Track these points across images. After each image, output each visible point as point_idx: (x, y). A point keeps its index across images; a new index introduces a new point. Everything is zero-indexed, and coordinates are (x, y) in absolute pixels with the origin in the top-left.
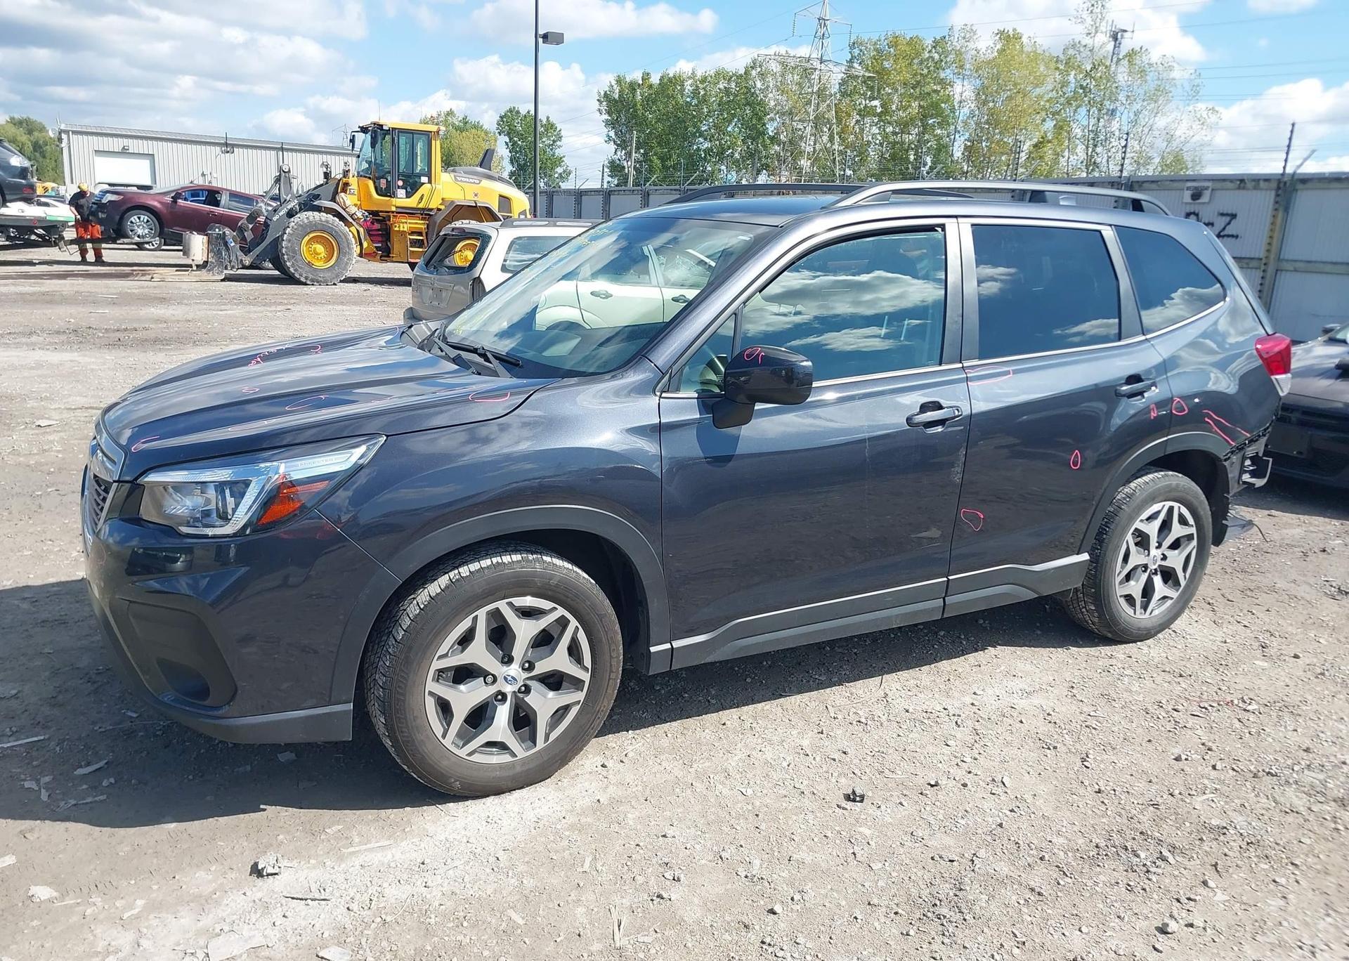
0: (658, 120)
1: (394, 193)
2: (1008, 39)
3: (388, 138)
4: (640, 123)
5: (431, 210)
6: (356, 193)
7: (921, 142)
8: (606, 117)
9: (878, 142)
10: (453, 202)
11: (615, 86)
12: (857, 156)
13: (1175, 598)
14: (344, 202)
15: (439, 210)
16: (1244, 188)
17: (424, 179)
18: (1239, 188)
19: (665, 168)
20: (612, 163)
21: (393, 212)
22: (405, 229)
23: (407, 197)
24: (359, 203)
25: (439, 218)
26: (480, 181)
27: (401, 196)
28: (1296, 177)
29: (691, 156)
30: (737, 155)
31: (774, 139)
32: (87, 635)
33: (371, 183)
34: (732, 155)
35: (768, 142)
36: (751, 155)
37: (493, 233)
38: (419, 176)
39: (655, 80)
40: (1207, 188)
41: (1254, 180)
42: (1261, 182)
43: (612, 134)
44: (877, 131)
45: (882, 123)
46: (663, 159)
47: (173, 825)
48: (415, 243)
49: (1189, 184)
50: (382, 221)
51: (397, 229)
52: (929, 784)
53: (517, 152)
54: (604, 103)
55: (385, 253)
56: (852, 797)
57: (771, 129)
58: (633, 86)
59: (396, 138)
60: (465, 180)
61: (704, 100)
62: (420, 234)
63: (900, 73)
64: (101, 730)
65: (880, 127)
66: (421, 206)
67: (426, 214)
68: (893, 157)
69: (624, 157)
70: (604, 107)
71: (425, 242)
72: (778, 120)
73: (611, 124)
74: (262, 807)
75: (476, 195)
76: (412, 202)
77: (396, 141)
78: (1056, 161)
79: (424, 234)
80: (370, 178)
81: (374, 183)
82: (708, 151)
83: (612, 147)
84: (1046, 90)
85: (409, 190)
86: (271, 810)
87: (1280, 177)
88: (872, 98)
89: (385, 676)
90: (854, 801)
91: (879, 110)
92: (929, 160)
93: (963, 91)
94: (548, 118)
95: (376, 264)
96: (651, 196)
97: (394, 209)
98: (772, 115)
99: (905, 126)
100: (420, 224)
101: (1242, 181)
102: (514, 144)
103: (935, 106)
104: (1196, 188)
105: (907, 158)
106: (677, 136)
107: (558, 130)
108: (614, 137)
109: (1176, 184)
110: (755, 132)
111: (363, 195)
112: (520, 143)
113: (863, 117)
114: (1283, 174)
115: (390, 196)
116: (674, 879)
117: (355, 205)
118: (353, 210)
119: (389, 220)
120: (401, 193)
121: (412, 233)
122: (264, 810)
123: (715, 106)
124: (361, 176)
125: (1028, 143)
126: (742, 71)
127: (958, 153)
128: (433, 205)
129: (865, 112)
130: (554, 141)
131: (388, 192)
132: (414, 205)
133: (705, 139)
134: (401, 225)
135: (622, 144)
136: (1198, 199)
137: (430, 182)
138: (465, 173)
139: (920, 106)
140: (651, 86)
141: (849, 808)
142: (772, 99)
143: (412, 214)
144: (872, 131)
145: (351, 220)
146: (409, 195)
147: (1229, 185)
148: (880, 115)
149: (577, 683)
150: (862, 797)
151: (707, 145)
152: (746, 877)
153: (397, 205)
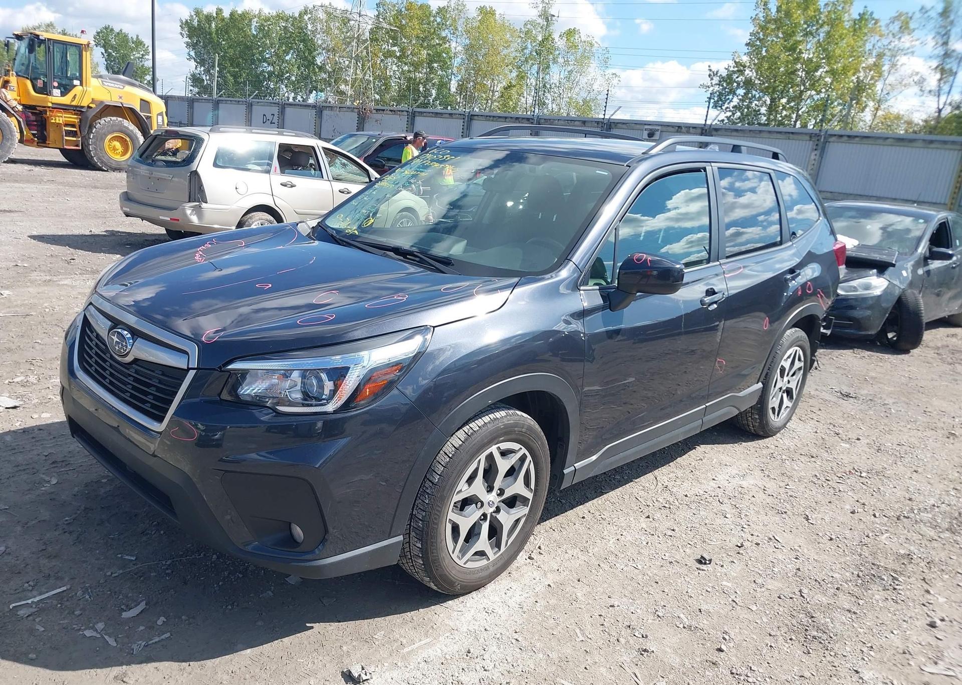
0: (230, 47)
1: (50, 91)
2: (486, 13)
3: (43, 46)
4: (217, 47)
5: (83, 107)
6: (16, 89)
7: (428, 80)
8: (187, 40)
9: (397, 76)
10: (102, 102)
11: (195, 16)
12: (383, 85)
13: (790, 406)
14: (5, 96)
15: (89, 107)
16: (680, 132)
17: (76, 82)
18: (677, 132)
19: (237, 83)
20: (193, 75)
21: (49, 107)
22: (61, 122)
23: (61, 96)
24: (18, 98)
25: (91, 114)
26: (124, 87)
27: (57, 95)
28: (712, 127)
29: (257, 76)
30: (293, 78)
31: (321, 68)
32: (29, 490)
33: (29, 83)
34: (288, 78)
35: (317, 70)
36: (304, 78)
37: (205, 136)
38: (71, 79)
39: (226, 14)
40: (657, 130)
41: (687, 127)
42: (691, 129)
43: (193, 53)
44: (396, 69)
45: (400, 64)
46: (235, 76)
47: (249, 651)
48: (69, 133)
49: (646, 127)
50: (39, 114)
51: (53, 121)
52: (737, 546)
53: (112, 61)
54: (186, 29)
55: (42, 140)
56: (702, 561)
57: (319, 61)
58: (209, 18)
59: (51, 47)
60: (109, 84)
61: (267, 35)
62: (73, 126)
63: (415, 29)
64: (113, 575)
65: (398, 66)
66: (74, 103)
67: (78, 110)
68: (408, 88)
69: (203, 72)
70: (186, 32)
71: (79, 133)
72: (325, 54)
73: (193, 46)
74: (308, 625)
75: (120, 97)
76: (66, 100)
77: (51, 50)
78: (518, 100)
79: (78, 127)
80: (27, 78)
81: (32, 82)
82: (271, 74)
83: (193, 64)
84: (511, 52)
85: (63, 90)
86: (318, 627)
87: (703, 126)
88: (394, 45)
89: (424, 511)
90: (705, 564)
91: (398, 54)
92: (434, 92)
93: (456, 46)
94: (137, 36)
95: (34, 148)
96: (254, 107)
97: (50, 105)
98: (320, 51)
99: (416, 66)
100: (73, 118)
101: (679, 127)
102: (109, 55)
103: (439, 55)
104: (651, 130)
105: (419, 90)
106: (246, 60)
107: (146, 46)
108: (194, 56)
109: (638, 126)
110: (307, 61)
111: (22, 91)
112: (114, 54)
113: (386, 57)
114: (705, 125)
115: (47, 94)
116: (643, 637)
117: (16, 100)
118: (14, 103)
119: (46, 114)
120: (57, 92)
121: (66, 125)
122: (312, 628)
123: (276, 41)
124: (19, 76)
125: (500, 85)
126: (297, 15)
127: (453, 89)
128: (85, 103)
129: (389, 54)
130: (142, 55)
131: (44, 90)
132: (68, 103)
133: (269, 64)
134: (57, 118)
135: (201, 62)
136: (652, 137)
137: (81, 84)
138: (110, 79)
139: (429, 54)
140: (223, 20)
141: (706, 569)
142: (319, 40)
143: (66, 109)
144: (393, 68)
145: (13, 112)
146: (63, 94)
147: (672, 129)
148: (399, 58)
149: (525, 501)
150: (710, 560)
151: (270, 68)
152: (684, 627)
153: (53, 102)
